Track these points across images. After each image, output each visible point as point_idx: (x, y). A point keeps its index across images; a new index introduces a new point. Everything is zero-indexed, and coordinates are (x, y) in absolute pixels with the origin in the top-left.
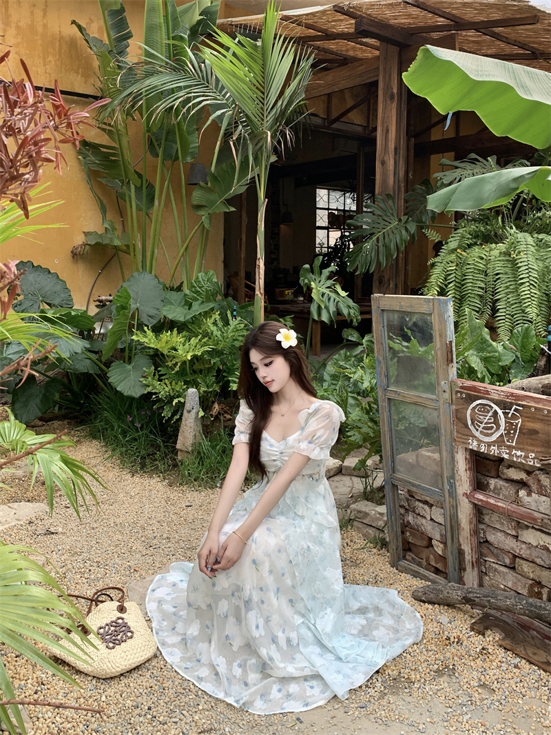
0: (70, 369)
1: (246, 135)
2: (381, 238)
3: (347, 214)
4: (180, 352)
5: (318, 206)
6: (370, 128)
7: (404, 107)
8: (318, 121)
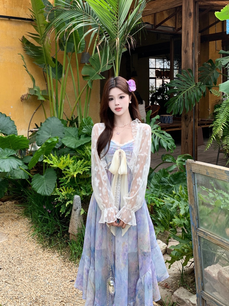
0: (12, 177)
1: (107, 41)
2: (186, 95)
3: (165, 70)
4: (71, 170)
5: (150, 67)
6: (177, 29)
7: (197, 20)
8: (150, 26)
